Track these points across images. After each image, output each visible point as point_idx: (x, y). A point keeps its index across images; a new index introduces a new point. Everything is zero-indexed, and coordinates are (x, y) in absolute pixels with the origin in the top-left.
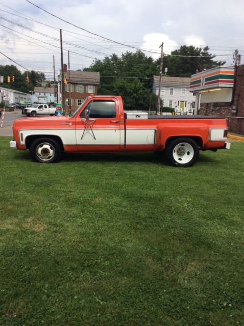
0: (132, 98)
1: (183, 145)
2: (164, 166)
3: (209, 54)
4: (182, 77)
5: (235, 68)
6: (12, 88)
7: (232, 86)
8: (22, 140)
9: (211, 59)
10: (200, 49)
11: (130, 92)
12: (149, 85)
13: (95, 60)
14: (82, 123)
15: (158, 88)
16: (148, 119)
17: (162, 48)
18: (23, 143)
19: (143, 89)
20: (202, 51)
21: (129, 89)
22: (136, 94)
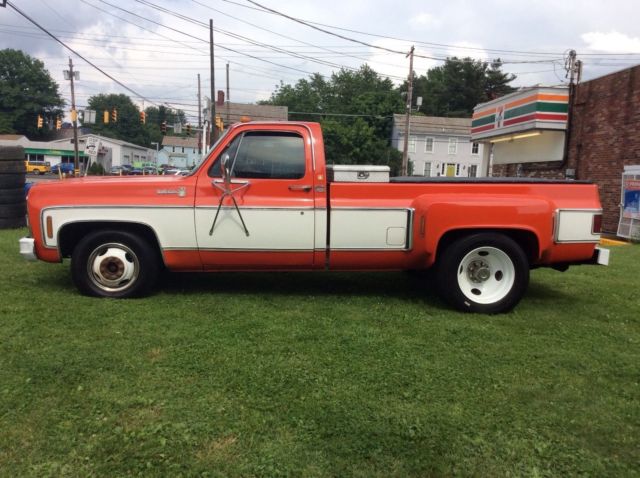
0: (351, 157)
1: (483, 253)
2: (434, 310)
3: (503, 73)
4: (451, 116)
5: (570, 89)
6: (119, 138)
7: (564, 126)
8: (51, 236)
9: (507, 84)
10: (486, 65)
11: (348, 144)
12: (385, 131)
13: (280, 85)
14: (213, 191)
15: (403, 138)
16: (391, 182)
17: (411, 59)
18: (52, 242)
19: (374, 140)
20: (489, 67)
21: (346, 140)
22: (358, 150)
